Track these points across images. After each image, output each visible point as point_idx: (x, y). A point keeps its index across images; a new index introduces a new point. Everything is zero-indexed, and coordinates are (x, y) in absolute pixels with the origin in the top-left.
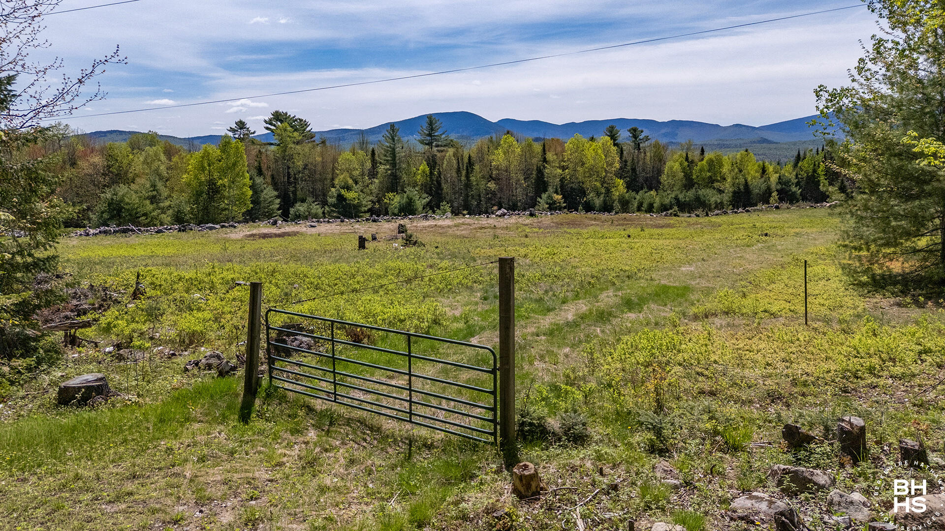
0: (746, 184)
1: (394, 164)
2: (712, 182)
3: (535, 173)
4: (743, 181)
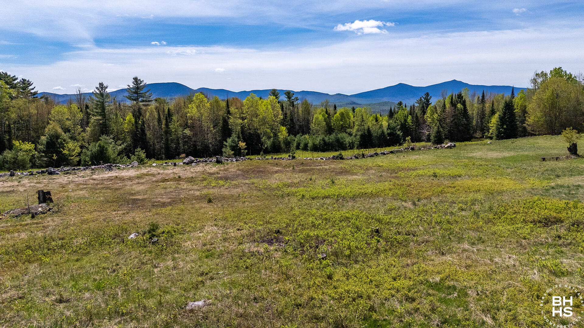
0: (369, 131)
1: (104, 116)
2: (343, 128)
3: (221, 122)
4: (366, 127)
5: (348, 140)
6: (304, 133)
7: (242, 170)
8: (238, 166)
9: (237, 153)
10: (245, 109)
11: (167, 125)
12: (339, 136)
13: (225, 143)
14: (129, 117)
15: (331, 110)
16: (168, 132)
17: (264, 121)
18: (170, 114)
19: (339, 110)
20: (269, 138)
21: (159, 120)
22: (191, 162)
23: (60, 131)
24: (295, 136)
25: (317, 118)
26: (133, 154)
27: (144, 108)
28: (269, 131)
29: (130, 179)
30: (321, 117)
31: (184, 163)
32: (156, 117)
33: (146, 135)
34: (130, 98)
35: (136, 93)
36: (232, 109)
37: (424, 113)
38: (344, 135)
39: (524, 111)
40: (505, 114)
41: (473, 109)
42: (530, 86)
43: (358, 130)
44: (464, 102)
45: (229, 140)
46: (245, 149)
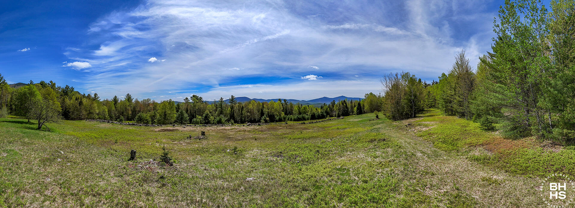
0: (314, 113)
1: (221, 108)
2: (305, 113)
3: (261, 110)
4: (313, 112)
5: (307, 117)
6: (290, 114)
7: (268, 128)
8: (266, 126)
9: (266, 122)
10: (269, 106)
11: (241, 112)
12: (303, 115)
13: (262, 118)
14: (229, 109)
15: (300, 106)
16: (242, 114)
17: (276, 110)
18: (243, 108)
19: (303, 106)
20: (278, 116)
21: (239, 110)
22: (250, 125)
23: (209, 113)
24: (287, 116)
25: (295, 109)
26: (230, 121)
27: (234, 106)
28: (278, 113)
29: (229, 130)
30: (296, 109)
31: (247, 125)
32: (238, 109)
33: (234, 115)
34: (230, 102)
35: (232, 100)
36: (265, 106)
37: (333, 107)
38: (305, 115)
39: (364, 106)
40: (358, 106)
41: (349, 106)
42: (365, 98)
43: (310, 113)
44: (346, 103)
45: (263, 117)
46: (269, 120)
